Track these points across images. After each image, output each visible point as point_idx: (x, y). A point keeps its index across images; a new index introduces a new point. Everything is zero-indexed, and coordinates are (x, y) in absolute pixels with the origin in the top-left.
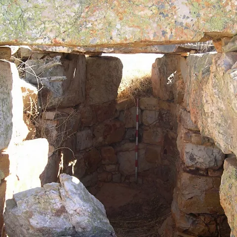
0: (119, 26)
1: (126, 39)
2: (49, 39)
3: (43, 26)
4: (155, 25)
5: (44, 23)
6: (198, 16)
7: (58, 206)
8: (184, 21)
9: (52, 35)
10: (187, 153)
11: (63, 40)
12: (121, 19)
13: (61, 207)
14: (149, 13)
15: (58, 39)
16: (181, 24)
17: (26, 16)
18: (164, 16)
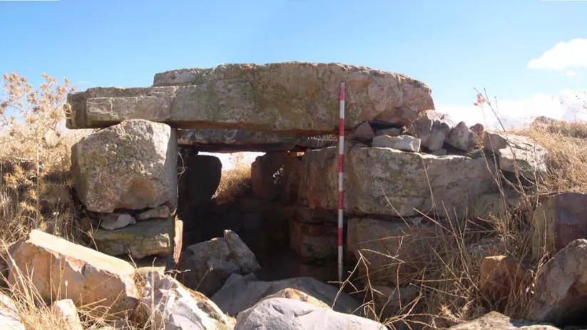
0: (280, 119)
1: (285, 128)
2: (236, 119)
3: (232, 110)
4: (304, 119)
5: (233, 108)
6: (332, 115)
7: (228, 253)
8: (323, 118)
9: (238, 117)
10: (305, 244)
11: (246, 120)
12: (282, 114)
13: (230, 254)
14: (301, 111)
15: (242, 120)
16: (321, 119)
17: (221, 103)
18: (311, 114)
